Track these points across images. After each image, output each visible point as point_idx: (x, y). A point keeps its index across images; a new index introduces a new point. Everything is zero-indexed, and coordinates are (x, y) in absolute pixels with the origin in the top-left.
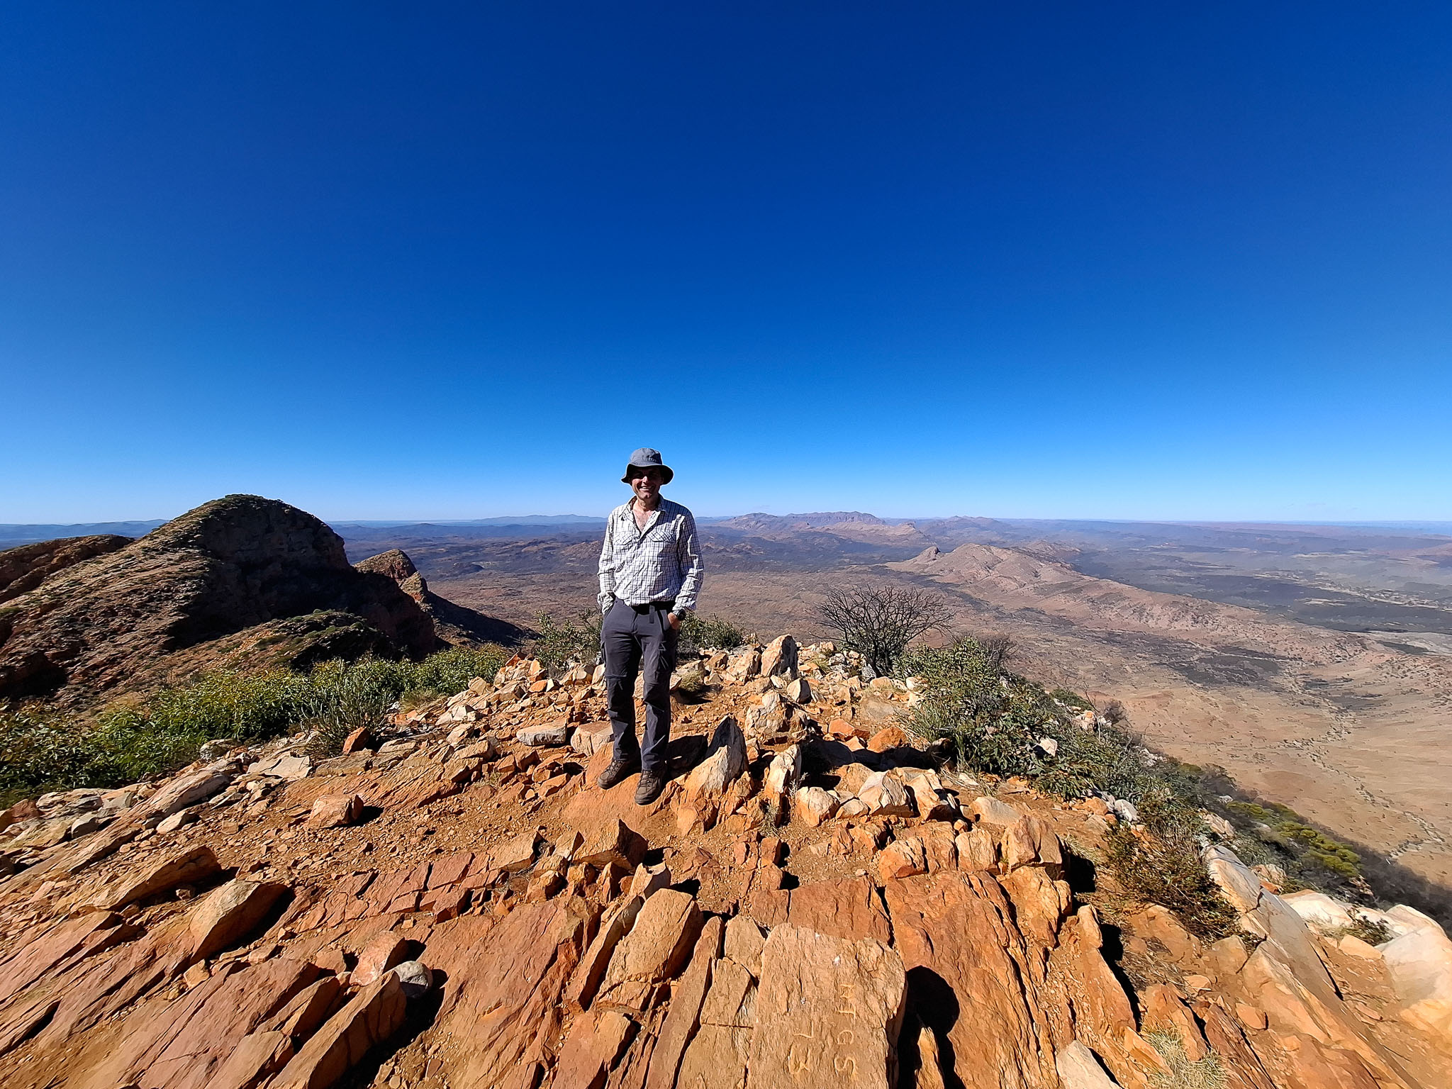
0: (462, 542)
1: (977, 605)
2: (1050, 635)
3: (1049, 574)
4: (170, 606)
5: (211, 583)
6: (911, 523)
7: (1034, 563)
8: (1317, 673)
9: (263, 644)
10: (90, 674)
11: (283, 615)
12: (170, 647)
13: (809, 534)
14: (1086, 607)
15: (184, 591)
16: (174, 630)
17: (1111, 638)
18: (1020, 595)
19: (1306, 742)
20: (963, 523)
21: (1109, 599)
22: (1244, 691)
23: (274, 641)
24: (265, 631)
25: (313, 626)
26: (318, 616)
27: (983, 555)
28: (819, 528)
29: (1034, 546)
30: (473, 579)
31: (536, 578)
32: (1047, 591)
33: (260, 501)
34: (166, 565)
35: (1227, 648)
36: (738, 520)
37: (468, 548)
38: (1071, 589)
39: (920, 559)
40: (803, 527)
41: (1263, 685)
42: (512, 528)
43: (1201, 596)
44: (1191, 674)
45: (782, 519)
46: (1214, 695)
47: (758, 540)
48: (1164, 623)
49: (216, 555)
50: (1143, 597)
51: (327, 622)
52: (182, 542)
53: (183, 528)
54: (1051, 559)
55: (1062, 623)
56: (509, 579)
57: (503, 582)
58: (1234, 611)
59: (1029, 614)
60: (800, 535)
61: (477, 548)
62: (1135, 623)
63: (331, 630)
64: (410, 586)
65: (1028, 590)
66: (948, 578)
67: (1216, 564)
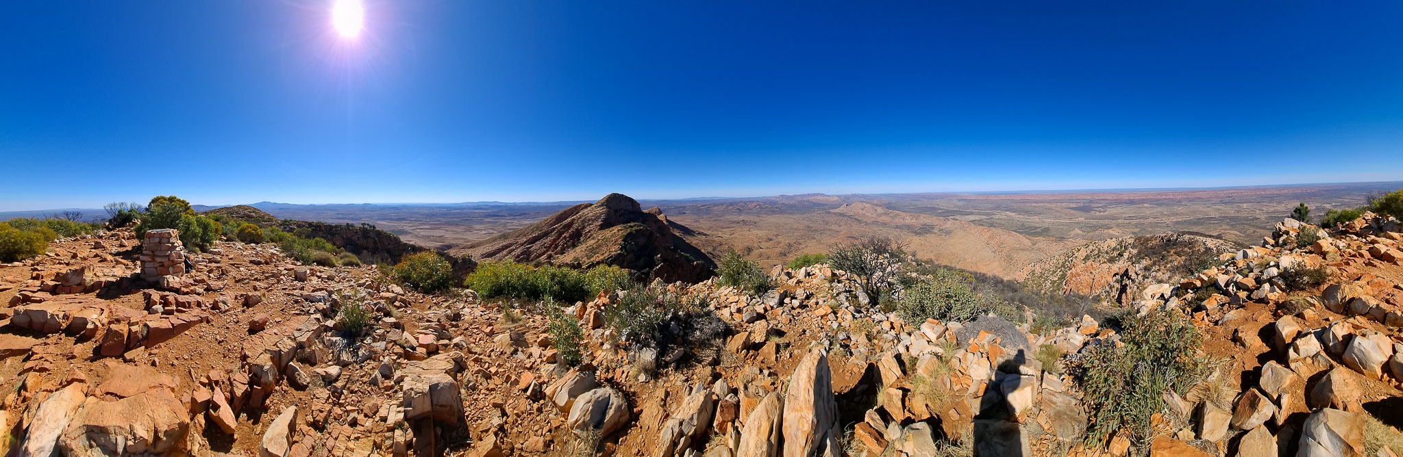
0: (679, 205)
1: (860, 222)
2: (881, 228)
3: (880, 210)
4: (600, 220)
5: (608, 214)
6: (838, 196)
7: (875, 207)
8: (942, 228)
9: (618, 231)
10: (586, 235)
11: (624, 223)
12: (600, 229)
13: (802, 201)
14: (891, 219)
15: (603, 216)
16: (601, 225)
17: (897, 227)
18: (872, 217)
19: (940, 245)
20: (854, 195)
21: (896, 216)
22: (928, 235)
23: (621, 230)
24: (619, 227)
25: (631, 227)
26: (632, 224)
27: (861, 205)
28: (805, 199)
29: (875, 202)
30: (683, 217)
31: (705, 216)
32: (880, 215)
33: (618, 194)
34: (600, 210)
35: (923, 225)
36: (776, 198)
37: (681, 207)
38: (885, 214)
39: (842, 208)
40: (800, 199)
41: (931, 232)
42: (695, 201)
43: (917, 213)
44: (916, 233)
45: (791, 197)
46: (922, 238)
47: (784, 204)
48: (909, 221)
49: (610, 208)
50: (904, 214)
51: (635, 225)
52: (602, 205)
53: (602, 202)
54: (881, 206)
55: (884, 224)
56: (695, 217)
57: (693, 218)
58: (924, 215)
59: (875, 223)
60: (798, 202)
61: (684, 207)
62: (902, 222)
63: (635, 228)
64: (661, 217)
65: (874, 215)
66: (852, 214)
67: (919, 203)
